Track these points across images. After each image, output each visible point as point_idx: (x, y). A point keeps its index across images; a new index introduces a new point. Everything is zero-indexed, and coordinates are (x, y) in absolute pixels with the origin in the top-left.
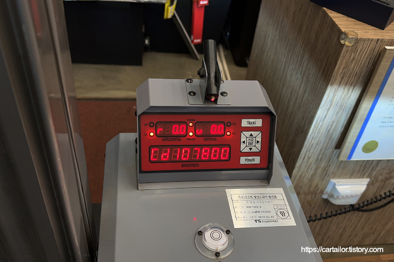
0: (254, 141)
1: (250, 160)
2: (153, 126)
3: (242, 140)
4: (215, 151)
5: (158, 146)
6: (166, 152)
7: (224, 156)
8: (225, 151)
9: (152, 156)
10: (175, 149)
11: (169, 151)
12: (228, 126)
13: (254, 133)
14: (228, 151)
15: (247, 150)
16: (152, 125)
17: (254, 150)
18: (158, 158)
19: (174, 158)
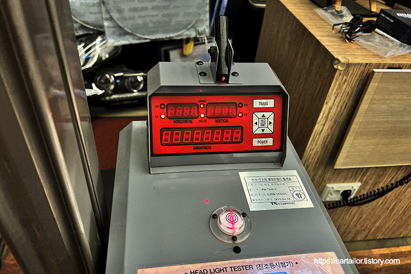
0: (266, 122)
1: (263, 142)
2: (164, 108)
3: (254, 122)
5: (170, 128)
6: (177, 134)
7: (237, 138)
8: (237, 132)
10: (187, 131)
11: (180, 134)
12: (239, 107)
13: (267, 114)
14: (240, 132)
15: (259, 132)
17: (267, 131)
18: (170, 141)
19: (185, 140)
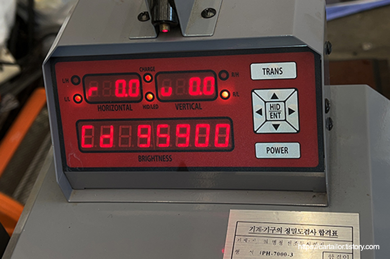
0: (282, 109)
1: (277, 150)
2: (78, 84)
3: (256, 108)
4: (203, 131)
5: (93, 120)
6: (107, 131)
7: (222, 140)
8: (222, 131)
9: (83, 140)
10: (123, 127)
11: (112, 130)
12: (221, 78)
13: (282, 93)
14: (228, 129)
15: (268, 129)
16: (76, 80)
17: (284, 128)
18: (94, 144)
19: (122, 144)
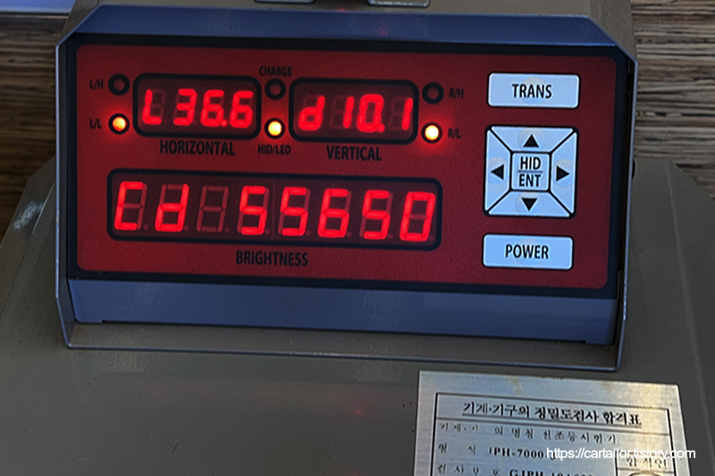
0: (544, 167)
1: (527, 252)
2: (123, 92)
3: (491, 165)
4: (377, 205)
6: (174, 197)
7: (416, 226)
8: (419, 207)
9: (119, 212)
10: (211, 188)
11: (185, 195)
12: (427, 99)
13: (547, 137)
14: (431, 206)
15: (512, 207)
16: (120, 85)
17: (545, 207)
18: (144, 222)
19: (203, 224)
